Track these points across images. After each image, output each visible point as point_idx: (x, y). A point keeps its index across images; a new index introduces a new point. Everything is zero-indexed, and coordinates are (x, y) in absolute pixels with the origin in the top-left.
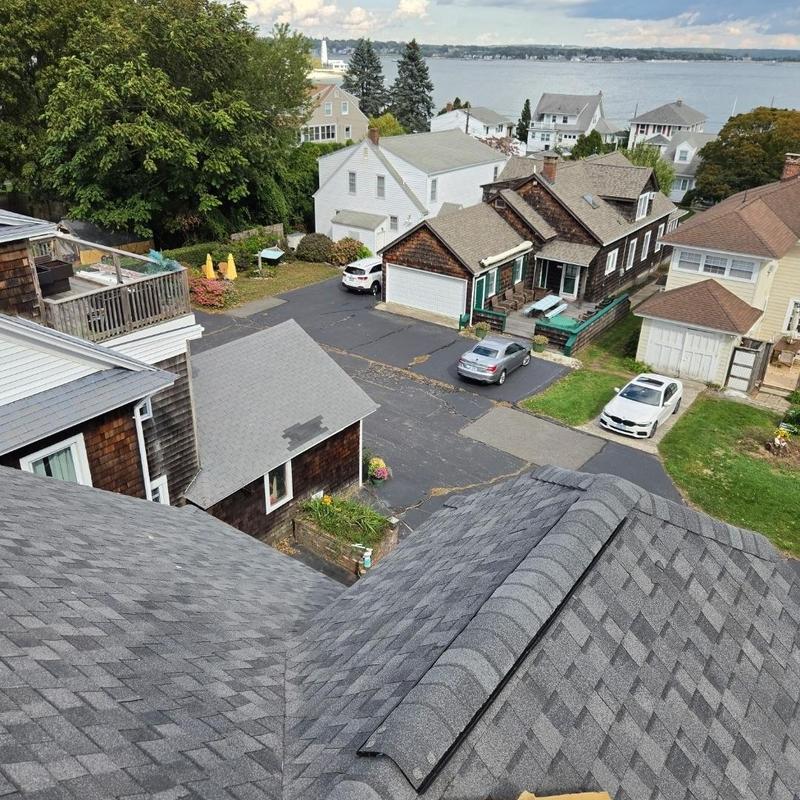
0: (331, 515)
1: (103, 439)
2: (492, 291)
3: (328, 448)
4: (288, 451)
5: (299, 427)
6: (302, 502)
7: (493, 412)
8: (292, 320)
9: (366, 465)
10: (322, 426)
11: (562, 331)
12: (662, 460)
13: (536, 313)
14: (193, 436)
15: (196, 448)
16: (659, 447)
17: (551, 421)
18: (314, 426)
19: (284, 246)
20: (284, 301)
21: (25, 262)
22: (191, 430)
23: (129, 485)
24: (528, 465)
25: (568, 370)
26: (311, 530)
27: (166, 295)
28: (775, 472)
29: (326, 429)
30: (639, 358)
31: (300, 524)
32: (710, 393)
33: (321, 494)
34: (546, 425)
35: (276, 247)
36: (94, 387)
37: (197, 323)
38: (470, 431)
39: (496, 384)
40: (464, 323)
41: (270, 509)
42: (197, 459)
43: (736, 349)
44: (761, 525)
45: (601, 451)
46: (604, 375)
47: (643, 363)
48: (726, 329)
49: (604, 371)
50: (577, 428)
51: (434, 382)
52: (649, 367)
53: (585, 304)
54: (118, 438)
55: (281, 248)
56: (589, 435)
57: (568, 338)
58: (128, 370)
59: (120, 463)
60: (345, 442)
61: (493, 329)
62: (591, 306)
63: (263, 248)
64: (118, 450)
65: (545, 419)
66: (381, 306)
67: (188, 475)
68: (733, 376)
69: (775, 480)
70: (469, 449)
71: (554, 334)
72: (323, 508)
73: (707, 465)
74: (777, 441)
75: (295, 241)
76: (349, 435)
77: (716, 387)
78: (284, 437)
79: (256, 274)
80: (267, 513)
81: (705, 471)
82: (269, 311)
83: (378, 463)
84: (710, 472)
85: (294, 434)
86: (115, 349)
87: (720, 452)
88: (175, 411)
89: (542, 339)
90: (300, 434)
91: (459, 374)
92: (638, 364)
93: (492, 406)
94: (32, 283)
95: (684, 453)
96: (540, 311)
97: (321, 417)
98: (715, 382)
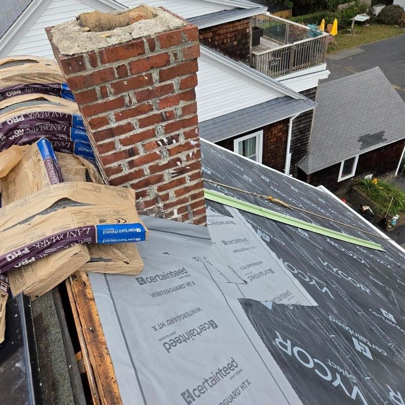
0: (376, 190)
1: (272, 134)
4: (359, 150)
5: (369, 136)
6: (359, 179)
8: (378, 67)
10: (384, 138)
14: (309, 134)
15: (309, 141)
18: (379, 137)
19: (370, 13)
20: (364, 50)
21: (248, 31)
22: (309, 131)
23: (278, 159)
26: (362, 196)
27: (314, 52)
29: (386, 140)
31: (355, 191)
33: (371, 176)
35: (365, 14)
36: (274, 106)
37: (327, 69)
41: (340, 179)
42: (308, 147)
54: (278, 135)
55: (368, 15)
58: (292, 98)
59: (276, 147)
60: (394, 148)
63: (356, 15)
64: (277, 141)
67: (302, 155)
72: (371, 185)
75: (378, 9)
78: (359, 141)
79: (349, 32)
80: (338, 181)
82: (352, 56)
85: (365, 140)
86: (281, 82)
88: (303, 119)
90: (369, 140)
94: (249, 42)
97: (384, 132)
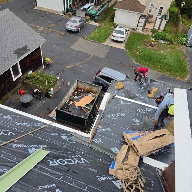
0: (37, 79)
2: (71, 2)
3: (31, 56)
4: (17, 59)
5: (19, 50)
6: (25, 76)
7: (78, 40)
8: (7, 9)
9: (44, 61)
11: (93, 14)
12: (126, 51)
13: (85, 10)
16: (125, 47)
17: (95, 42)
18: (25, 49)
20: (2, 7)
24: (92, 56)
25: (96, 27)
26: (31, 84)
28: (153, 51)
29: (29, 50)
30: (114, 22)
31: (26, 83)
32: (133, 31)
33: (31, 72)
34: (95, 44)
38: (73, 47)
39: (78, 32)
40: (64, 13)
41: (14, 79)
43: (140, 18)
44: (153, 66)
45: (111, 50)
46: (106, 27)
47: (116, 24)
48: (138, 12)
49: (106, 26)
50: (103, 44)
51: (59, 32)
52: (117, 25)
53: (97, 7)
56: (106, 45)
57: (95, 17)
61: (73, 15)
62: (99, 7)
65: (94, 42)
66: (36, 8)
68: (139, 26)
69: (154, 54)
70: (74, 53)
71: (91, 16)
72: (33, 77)
73: (137, 51)
74: (152, 43)
76: (37, 52)
77: (135, 29)
78: (15, 54)
80: (14, 81)
81: (137, 53)
83: (48, 60)
84: (138, 53)
85: (18, 52)
87: (139, 47)
89: (88, 17)
90: (20, 52)
91: (66, 29)
92: (114, 24)
93: (78, 39)
95: (131, 48)
96: (85, 9)
97: (26, 46)
98: (134, 28)
